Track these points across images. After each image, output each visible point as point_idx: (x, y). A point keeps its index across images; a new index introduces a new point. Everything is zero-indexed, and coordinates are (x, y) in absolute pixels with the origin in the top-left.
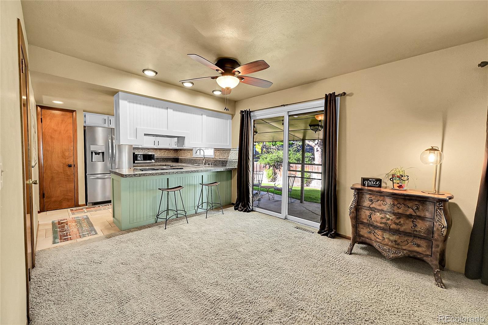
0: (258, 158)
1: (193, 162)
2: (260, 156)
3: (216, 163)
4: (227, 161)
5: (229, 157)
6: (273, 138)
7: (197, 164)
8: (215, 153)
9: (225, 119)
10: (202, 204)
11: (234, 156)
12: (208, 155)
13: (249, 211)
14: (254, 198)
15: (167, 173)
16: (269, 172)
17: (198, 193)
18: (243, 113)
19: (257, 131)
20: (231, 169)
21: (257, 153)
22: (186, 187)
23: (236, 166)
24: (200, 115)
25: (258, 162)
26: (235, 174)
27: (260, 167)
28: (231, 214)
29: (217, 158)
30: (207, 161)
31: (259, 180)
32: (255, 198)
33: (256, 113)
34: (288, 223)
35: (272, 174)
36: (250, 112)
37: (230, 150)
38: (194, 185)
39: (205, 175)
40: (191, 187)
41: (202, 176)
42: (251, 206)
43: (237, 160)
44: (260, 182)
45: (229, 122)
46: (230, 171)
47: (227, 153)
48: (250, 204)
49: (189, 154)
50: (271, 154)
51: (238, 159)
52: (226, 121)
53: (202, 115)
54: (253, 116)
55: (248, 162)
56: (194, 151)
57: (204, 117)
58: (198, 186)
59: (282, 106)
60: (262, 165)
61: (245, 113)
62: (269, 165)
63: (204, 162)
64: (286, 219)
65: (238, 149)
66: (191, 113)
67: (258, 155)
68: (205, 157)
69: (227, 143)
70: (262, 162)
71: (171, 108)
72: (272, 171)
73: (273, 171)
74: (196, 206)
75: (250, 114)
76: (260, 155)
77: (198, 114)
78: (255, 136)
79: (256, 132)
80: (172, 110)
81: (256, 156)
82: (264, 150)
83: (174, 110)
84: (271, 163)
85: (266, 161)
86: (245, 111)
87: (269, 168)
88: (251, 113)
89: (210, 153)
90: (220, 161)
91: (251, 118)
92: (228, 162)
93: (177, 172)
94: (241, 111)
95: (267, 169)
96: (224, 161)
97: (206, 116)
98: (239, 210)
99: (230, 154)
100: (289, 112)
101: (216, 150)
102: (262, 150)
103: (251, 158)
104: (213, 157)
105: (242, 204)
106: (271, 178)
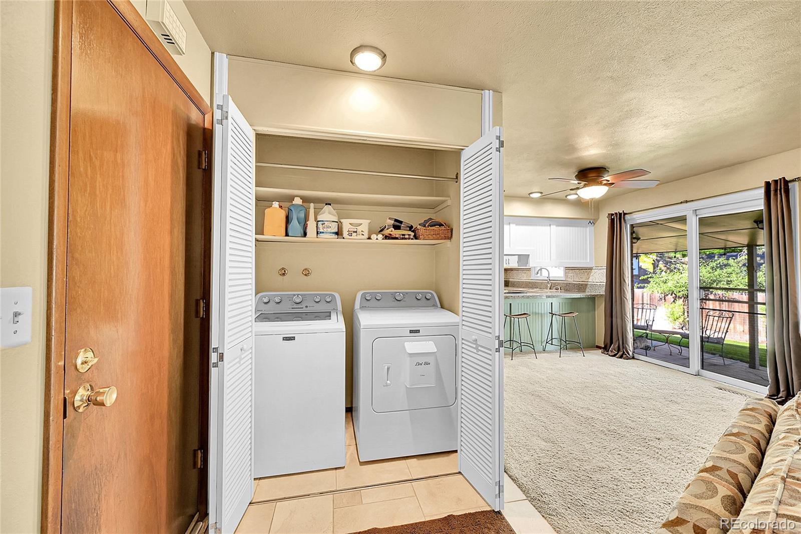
0: (646, 281)
1: (533, 285)
2: (651, 277)
3: (568, 287)
4: (586, 285)
5: (590, 279)
6: (677, 246)
7: (537, 288)
8: (566, 273)
9: (583, 227)
10: (552, 339)
11: (599, 278)
12: (555, 277)
13: (628, 359)
14: (636, 343)
15: (512, 296)
16: (674, 310)
17: (546, 327)
18: (613, 217)
19: (640, 236)
20: (594, 295)
21: (643, 272)
22: (534, 314)
23: (602, 291)
24: (547, 226)
25: (645, 290)
26: (602, 303)
27: (650, 299)
28: (597, 358)
29: (570, 280)
30: (554, 285)
31: (647, 318)
32: (638, 343)
33: (635, 216)
34: (702, 381)
35: (681, 314)
36: (625, 214)
37: (591, 269)
38: (541, 314)
39: (555, 301)
40: (537, 315)
41: (552, 303)
42: (630, 351)
43: (605, 284)
44: (650, 323)
45: (589, 230)
46: (593, 299)
47: (586, 274)
48: (629, 347)
49: (525, 275)
50: (678, 274)
51: (605, 281)
52: (584, 229)
53: (550, 225)
54: (629, 219)
55: (623, 286)
56: (533, 272)
57: (553, 227)
58: (546, 315)
59: (681, 203)
60: (657, 295)
61: (617, 217)
62: (673, 295)
63: (548, 285)
64: (698, 375)
65: (605, 268)
66: (536, 225)
67: (646, 277)
68: (551, 279)
69: (586, 259)
70: (655, 289)
71: (513, 223)
72: (682, 307)
73: (685, 307)
74: (544, 341)
75: (624, 218)
76: (649, 276)
77: (545, 226)
78: (634, 244)
79: (638, 239)
80: (514, 225)
81: (641, 279)
82: (661, 265)
83: (517, 225)
84: (680, 292)
85: (666, 288)
86: (616, 213)
87: (674, 301)
88: (626, 216)
89: (558, 274)
90: (575, 284)
91: (627, 223)
92: (588, 286)
93: (523, 296)
94: (609, 214)
95: (667, 304)
96: (582, 285)
97: (555, 226)
98: (609, 355)
99: (592, 274)
100: (696, 210)
101: (568, 269)
102: (655, 265)
103: (628, 280)
104: (564, 279)
105: (614, 346)
106: (681, 320)
